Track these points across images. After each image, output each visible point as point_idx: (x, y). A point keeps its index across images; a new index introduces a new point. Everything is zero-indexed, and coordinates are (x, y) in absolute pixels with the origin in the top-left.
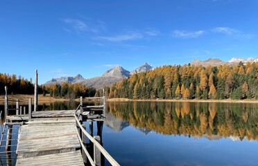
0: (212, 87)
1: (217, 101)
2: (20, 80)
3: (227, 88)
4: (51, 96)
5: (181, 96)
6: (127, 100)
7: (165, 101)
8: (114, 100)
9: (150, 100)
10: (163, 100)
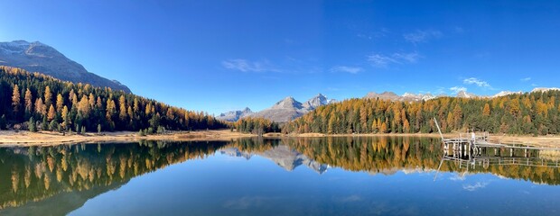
0: (406, 122)
1: (411, 135)
2: (207, 117)
3: (417, 123)
4: (238, 131)
5: (378, 130)
6: (321, 135)
7: (361, 135)
8: (305, 135)
9: (346, 135)
10: (359, 135)
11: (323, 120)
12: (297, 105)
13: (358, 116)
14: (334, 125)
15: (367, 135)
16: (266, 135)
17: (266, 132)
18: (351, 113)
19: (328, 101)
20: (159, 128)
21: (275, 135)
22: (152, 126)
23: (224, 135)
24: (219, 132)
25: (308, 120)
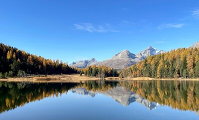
4: (86, 75)
6: (151, 79)
7: (188, 79)
8: (137, 79)
9: (172, 79)
10: (185, 79)
11: (153, 67)
12: (131, 56)
13: (185, 64)
14: (162, 71)
15: (193, 80)
16: (107, 79)
17: (108, 77)
18: (177, 61)
19: (157, 52)
20: (19, 72)
21: (114, 78)
22: (12, 70)
23: (75, 78)
24: (71, 76)
25: (140, 67)
